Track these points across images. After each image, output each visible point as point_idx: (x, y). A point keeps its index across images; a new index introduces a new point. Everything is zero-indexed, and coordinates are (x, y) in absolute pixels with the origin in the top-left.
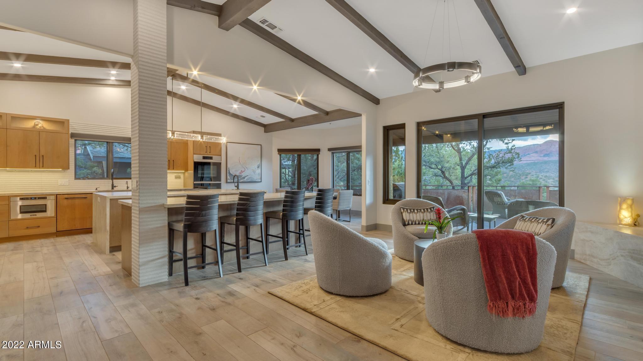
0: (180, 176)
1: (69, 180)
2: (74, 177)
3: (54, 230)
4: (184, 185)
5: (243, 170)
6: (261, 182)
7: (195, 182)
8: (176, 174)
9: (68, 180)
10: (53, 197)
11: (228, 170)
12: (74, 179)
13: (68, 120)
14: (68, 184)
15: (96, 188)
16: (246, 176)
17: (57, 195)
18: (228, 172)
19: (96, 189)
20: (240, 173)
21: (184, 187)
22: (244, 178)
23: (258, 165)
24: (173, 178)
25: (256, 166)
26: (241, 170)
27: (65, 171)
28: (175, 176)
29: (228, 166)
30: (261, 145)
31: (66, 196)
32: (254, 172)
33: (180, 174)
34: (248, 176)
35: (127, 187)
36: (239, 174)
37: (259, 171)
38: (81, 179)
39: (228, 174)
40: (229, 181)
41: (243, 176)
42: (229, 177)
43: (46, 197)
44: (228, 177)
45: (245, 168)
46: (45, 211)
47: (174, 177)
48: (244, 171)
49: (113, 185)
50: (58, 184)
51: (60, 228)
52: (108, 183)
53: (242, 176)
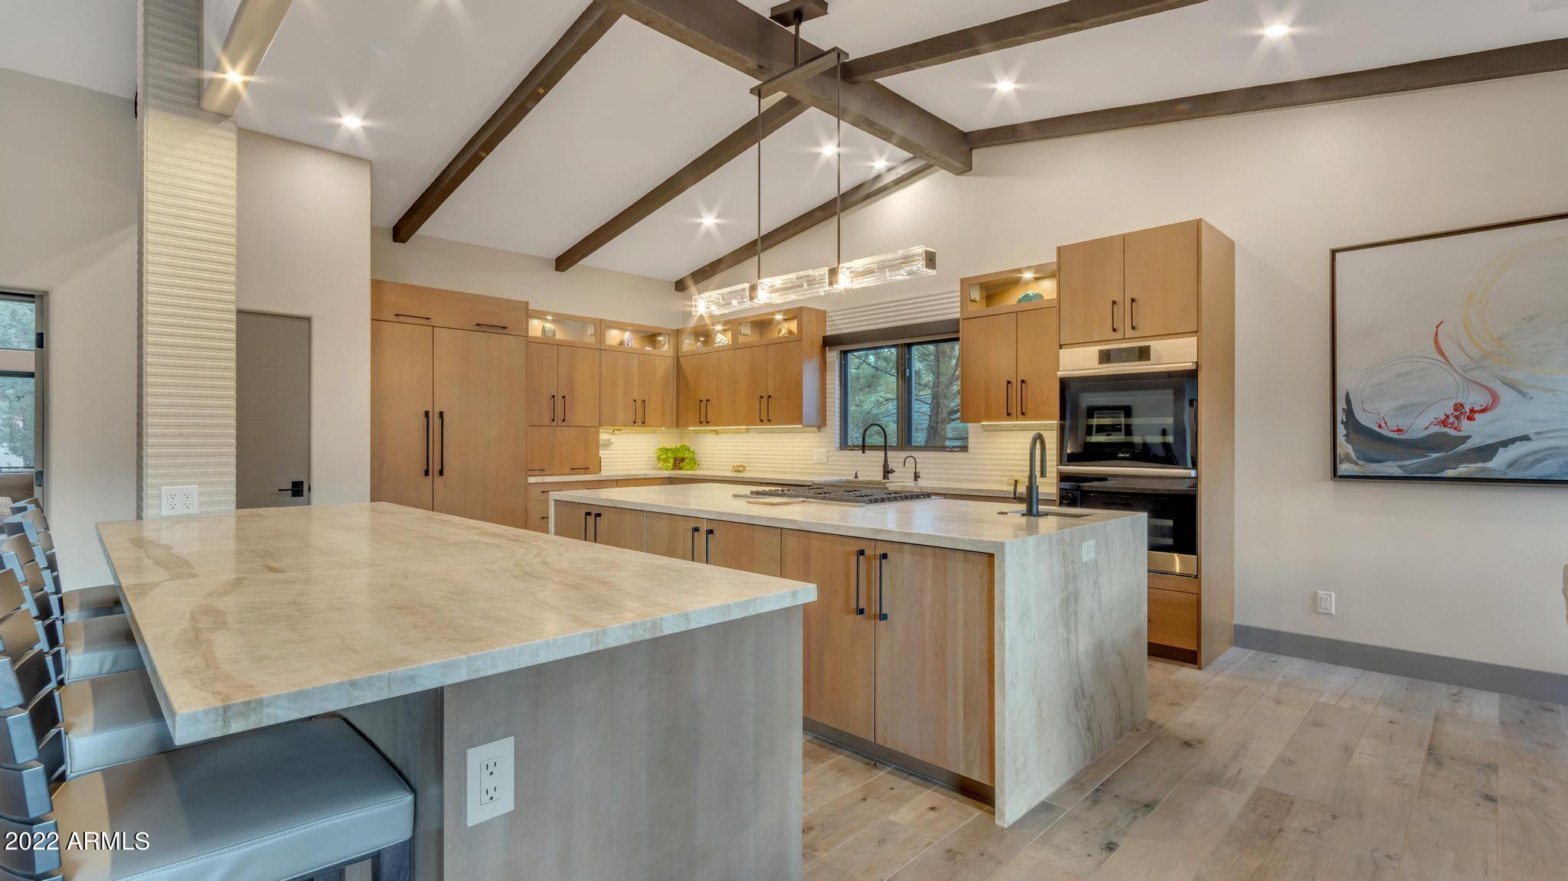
1: (831, 452)
2: (837, 444)
5: (1474, 399)
7: (1061, 469)
11: (1341, 405)
12: (838, 449)
15: (856, 474)
16: (1503, 443)
18: (1341, 416)
19: (855, 477)
20: (1444, 423)
26: (1452, 404)
29: (1344, 383)
35: (915, 473)
36: (1441, 428)
38: (846, 450)
39: (1341, 431)
40: (1344, 468)
41: (1476, 442)
42: (1349, 449)
44: (1345, 447)
45: (1488, 392)
48: (1486, 410)
49: (886, 465)
50: (812, 460)
53: (1464, 439)
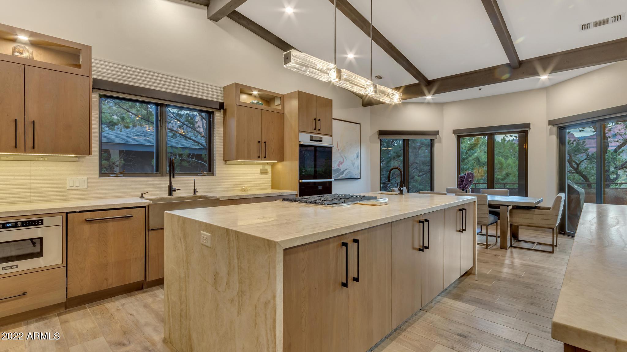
0: (267, 169)
1: (88, 179)
2: (98, 172)
3: (59, 297)
4: (272, 186)
5: (342, 160)
6: (360, 178)
7: (301, 181)
8: (261, 167)
9: (85, 178)
10: (59, 220)
12: (98, 176)
13: (89, 48)
14: (86, 187)
15: (142, 194)
16: (345, 171)
17: (67, 213)
19: (142, 197)
20: (338, 165)
21: (273, 188)
22: (343, 173)
23: (357, 153)
24: (257, 173)
25: (355, 156)
26: (339, 161)
27: (81, 159)
28: (261, 170)
30: (360, 124)
31: (88, 216)
32: (353, 164)
33: (267, 167)
34: (346, 169)
35: (195, 190)
36: (337, 167)
37: (357, 163)
38: (110, 177)
41: (342, 170)
43: (42, 220)
45: (344, 158)
46: (40, 254)
47: (259, 172)
48: (342, 163)
49: (170, 187)
50: (65, 187)
51: (75, 292)
52: (160, 184)
